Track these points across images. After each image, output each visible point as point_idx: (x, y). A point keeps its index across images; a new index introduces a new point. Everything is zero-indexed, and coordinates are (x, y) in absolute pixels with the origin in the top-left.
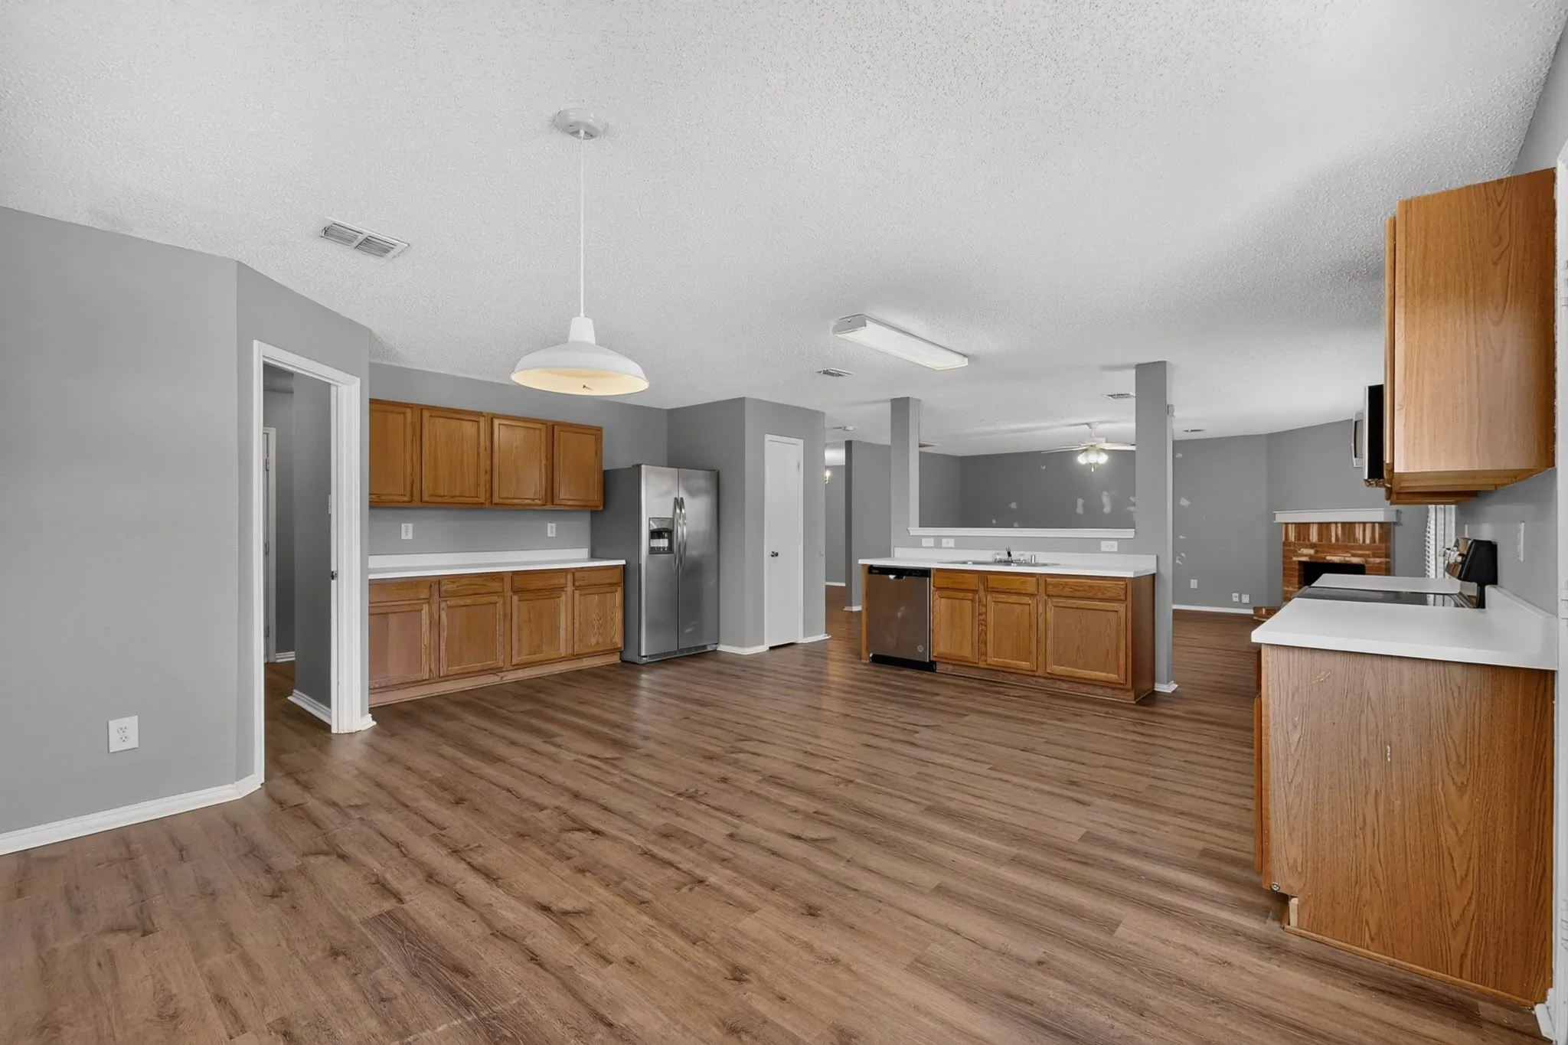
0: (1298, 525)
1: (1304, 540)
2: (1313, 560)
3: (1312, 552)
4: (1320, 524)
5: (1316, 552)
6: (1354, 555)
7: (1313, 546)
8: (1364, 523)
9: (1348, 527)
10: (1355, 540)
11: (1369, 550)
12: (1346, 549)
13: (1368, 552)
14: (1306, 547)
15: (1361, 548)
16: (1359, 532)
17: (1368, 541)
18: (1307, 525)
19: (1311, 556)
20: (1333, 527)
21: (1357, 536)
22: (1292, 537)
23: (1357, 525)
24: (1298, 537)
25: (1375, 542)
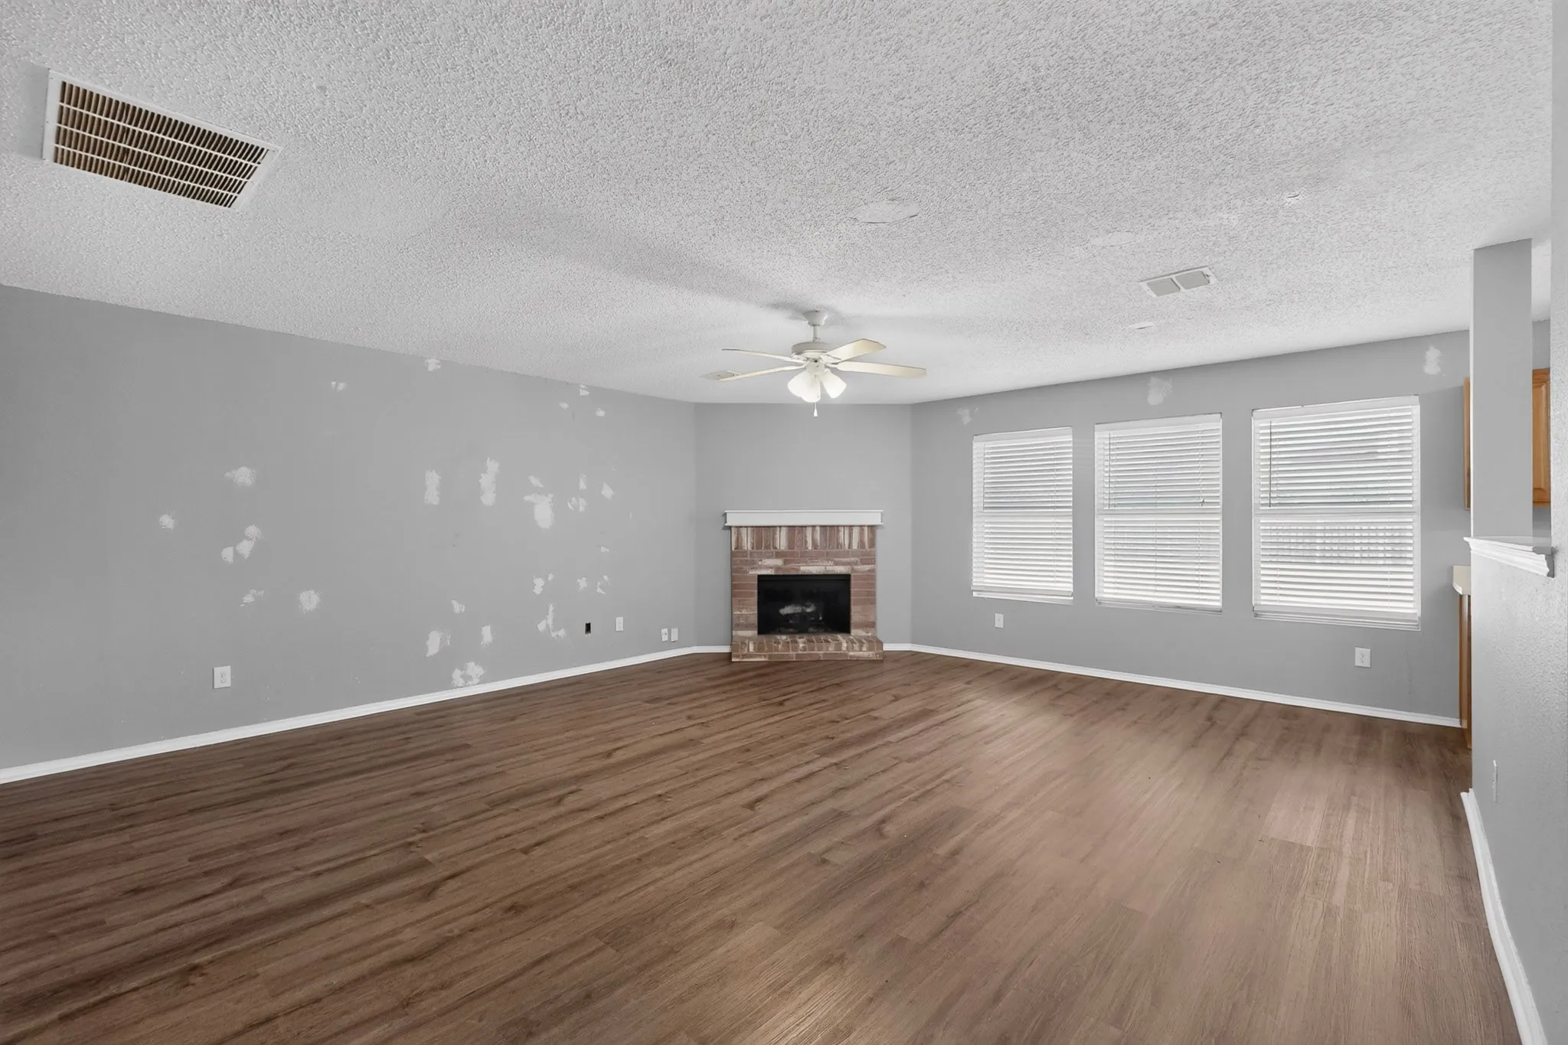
0: (757, 529)
1: (767, 547)
2: (781, 573)
3: (779, 562)
4: (791, 528)
5: (785, 562)
6: (836, 564)
7: (779, 555)
8: (851, 527)
9: (829, 531)
10: (839, 545)
11: (858, 557)
12: (828, 556)
13: (853, 559)
14: (768, 557)
15: (846, 554)
16: (843, 537)
17: (855, 546)
18: (771, 529)
19: (778, 568)
20: (809, 531)
21: (841, 540)
22: (747, 544)
23: (842, 529)
24: (758, 544)
25: (864, 548)
